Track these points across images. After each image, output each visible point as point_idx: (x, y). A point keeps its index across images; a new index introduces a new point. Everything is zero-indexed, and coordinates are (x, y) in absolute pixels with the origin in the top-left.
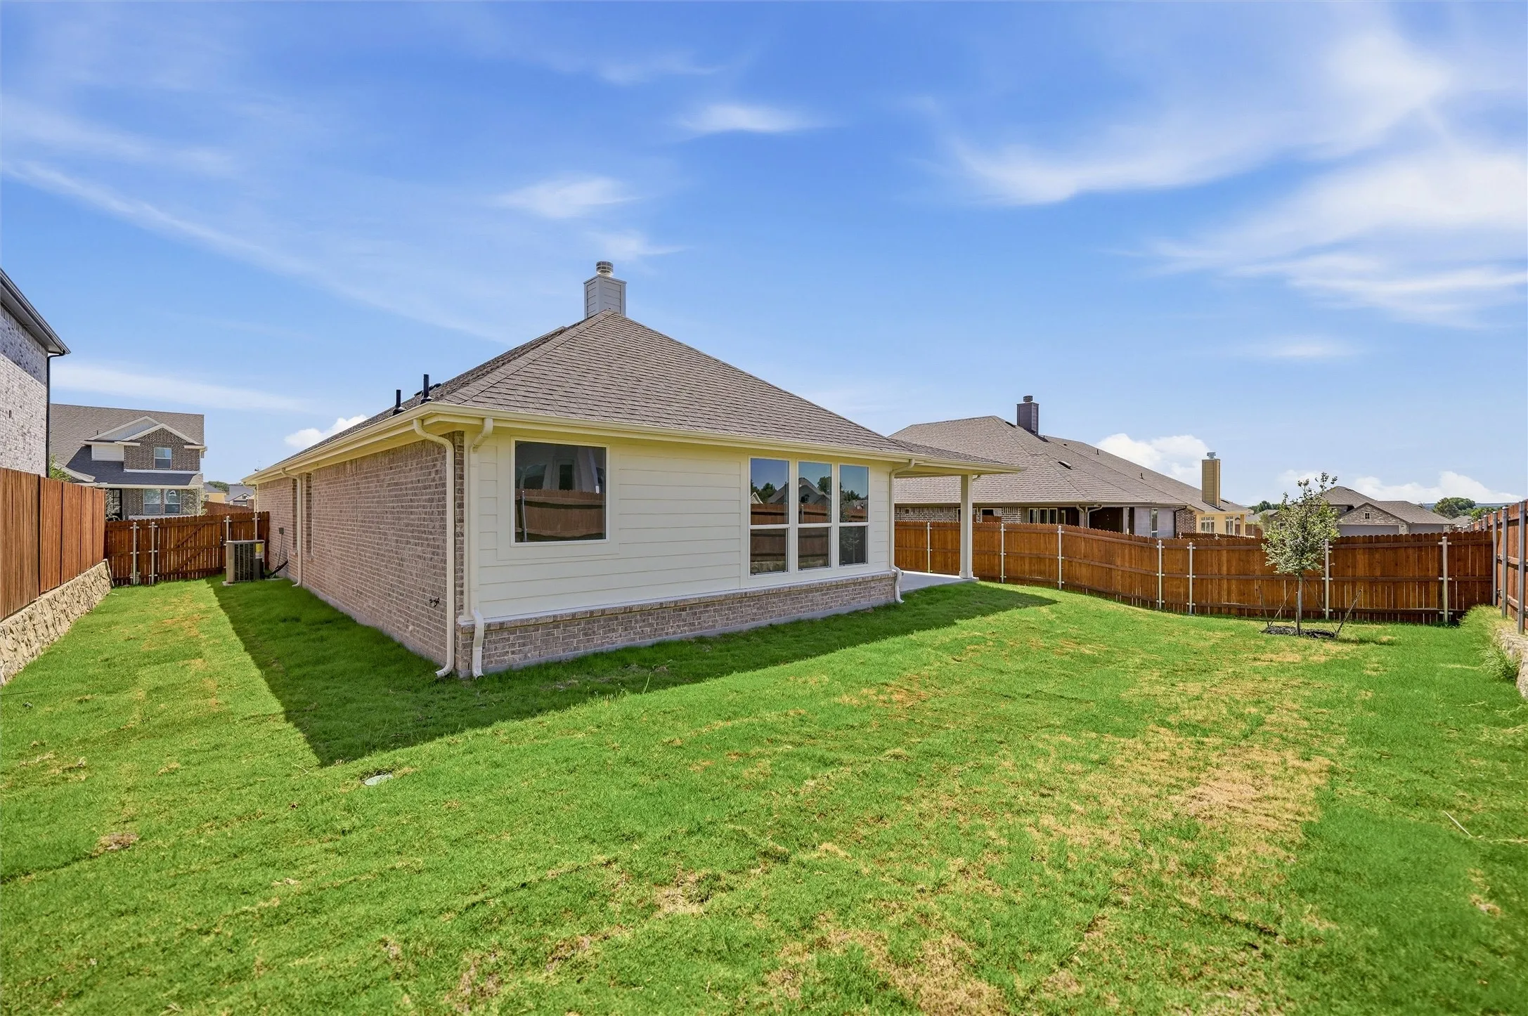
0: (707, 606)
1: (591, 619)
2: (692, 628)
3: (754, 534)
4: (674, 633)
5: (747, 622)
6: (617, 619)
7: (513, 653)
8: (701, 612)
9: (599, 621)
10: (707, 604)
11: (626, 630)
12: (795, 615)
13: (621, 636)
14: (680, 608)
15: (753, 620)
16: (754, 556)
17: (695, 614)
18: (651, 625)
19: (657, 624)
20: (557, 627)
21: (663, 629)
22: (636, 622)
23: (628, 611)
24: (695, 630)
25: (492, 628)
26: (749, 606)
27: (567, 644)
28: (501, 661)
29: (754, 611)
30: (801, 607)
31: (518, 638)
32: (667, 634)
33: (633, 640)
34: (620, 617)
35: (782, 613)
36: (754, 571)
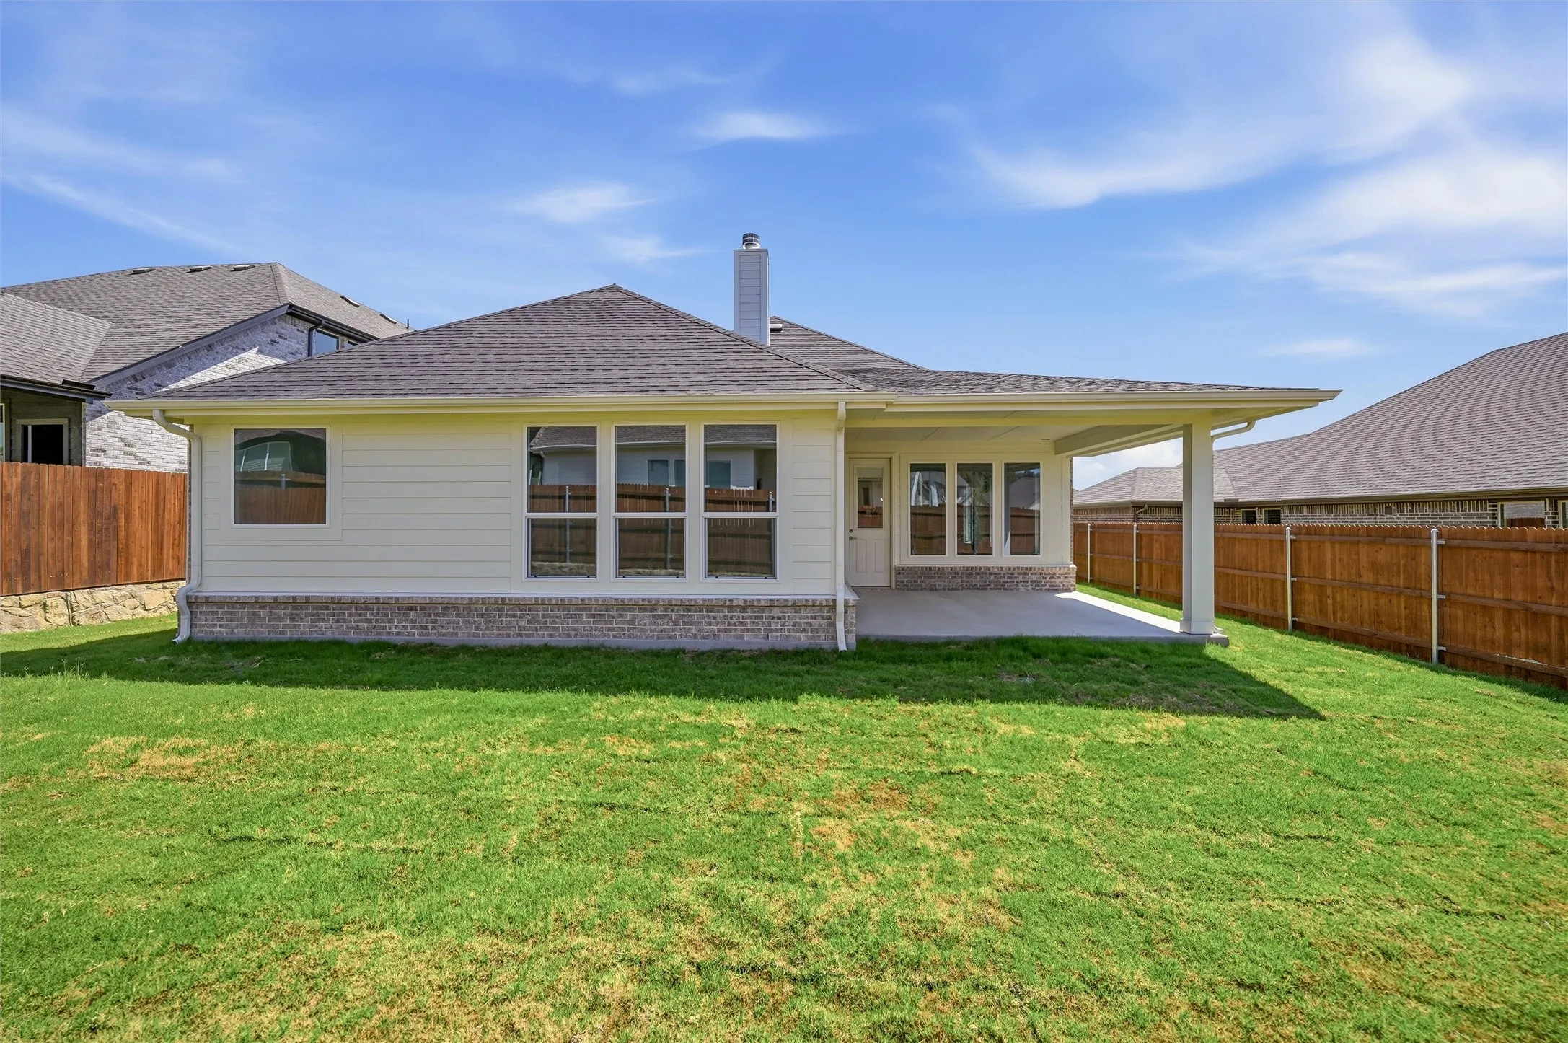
0: (447, 608)
1: (297, 604)
2: (424, 632)
3: (534, 524)
4: (398, 634)
5: (508, 635)
6: (327, 608)
7: (221, 626)
8: (437, 615)
9: (307, 608)
10: (448, 606)
11: (338, 621)
12: (595, 639)
13: (331, 627)
14: (406, 607)
15: (520, 635)
16: (535, 553)
17: (430, 615)
18: (369, 621)
19: (377, 620)
20: (263, 608)
21: (384, 628)
22: (350, 614)
23: (337, 601)
24: (428, 635)
25: (199, 600)
26: (514, 616)
27: (273, 626)
28: (211, 632)
29: (523, 623)
30: (609, 630)
31: (227, 613)
32: (389, 634)
33: (346, 633)
34: (331, 606)
35: (572, 633)
36: (534, 572)
